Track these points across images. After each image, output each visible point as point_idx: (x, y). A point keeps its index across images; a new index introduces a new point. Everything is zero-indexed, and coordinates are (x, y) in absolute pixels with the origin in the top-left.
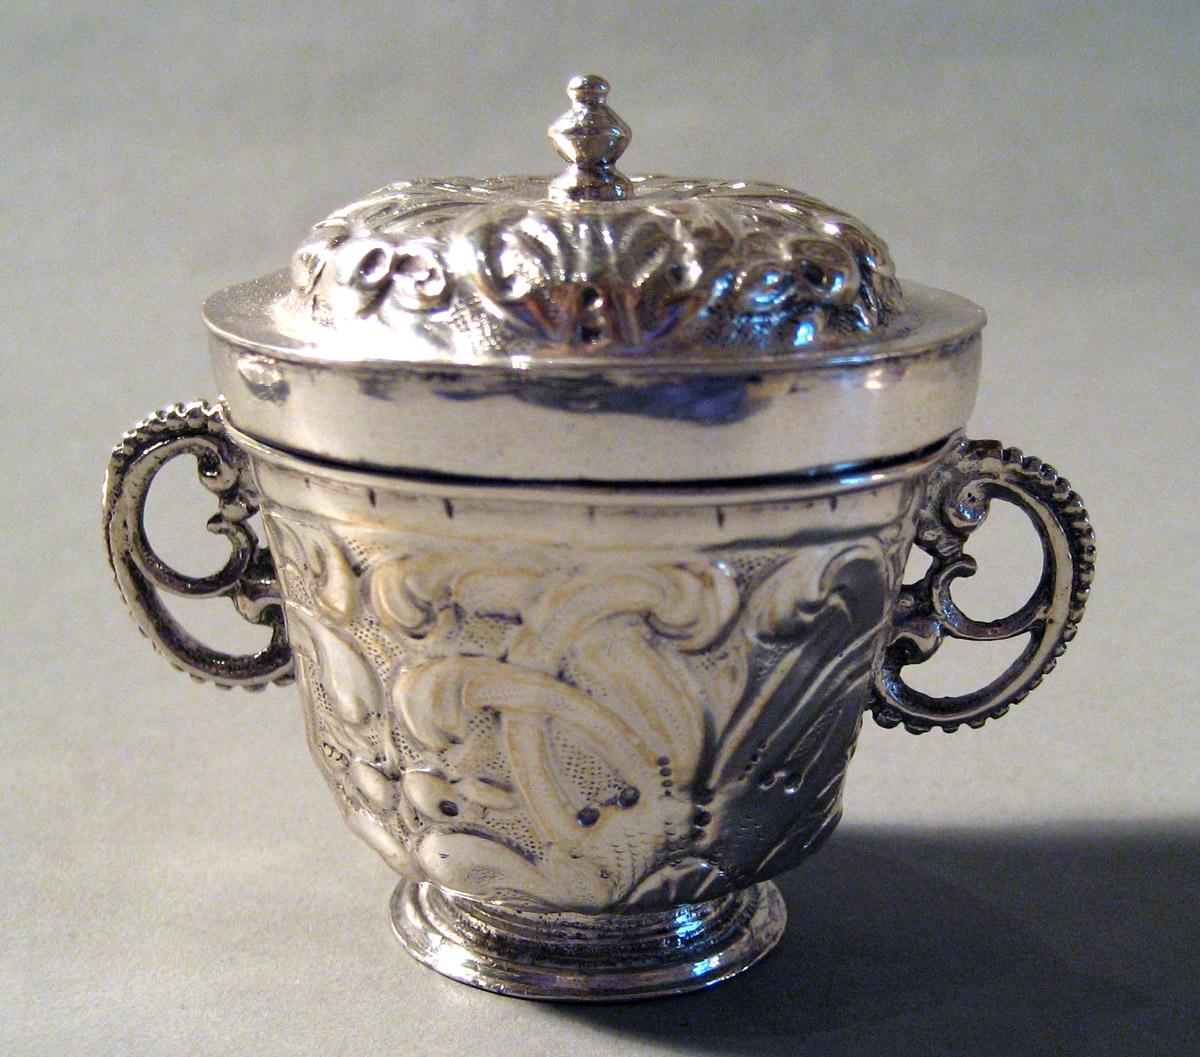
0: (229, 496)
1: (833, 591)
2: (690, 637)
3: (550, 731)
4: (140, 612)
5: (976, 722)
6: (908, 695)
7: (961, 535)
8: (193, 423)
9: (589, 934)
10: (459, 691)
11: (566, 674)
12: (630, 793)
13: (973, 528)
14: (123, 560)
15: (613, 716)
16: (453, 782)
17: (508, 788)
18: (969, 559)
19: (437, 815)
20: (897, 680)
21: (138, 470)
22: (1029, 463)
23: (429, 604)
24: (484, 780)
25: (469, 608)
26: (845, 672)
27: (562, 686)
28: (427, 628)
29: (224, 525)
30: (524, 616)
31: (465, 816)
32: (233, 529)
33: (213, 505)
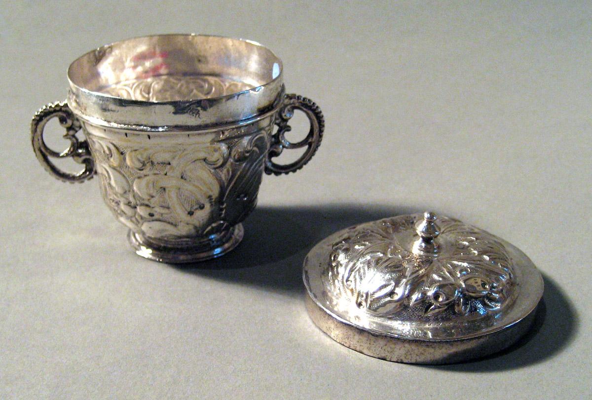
0: (69, 129)
1: (253, 147)
2: (216, 164)
3: (179, 192)
4: (45, 164)
5: (294, 171)
6: (274, 165)
7: (286, 120)
8: (58, 108)
9: (190, 243)
10: (153, 184)
11: (183, 177)
12: (202, 206)
13: (289, 119)
14: (39, 150)
15: (197, 187)
16: (153, 208)
17: (168, 208)
18: (289, 127)
19: (148, 217)
20: (270, 161)
21: (41, 123)
22: (304, 99)
23: (144, 161)
24: (162, 207)
25: (155, 162)
26: (258, 166)
27: (183, 180)
28: (144, 167)
29: (69, 137)
30: (171, 163)
31: (156, 217)
32: (71, 137)
33: (65, 132)
